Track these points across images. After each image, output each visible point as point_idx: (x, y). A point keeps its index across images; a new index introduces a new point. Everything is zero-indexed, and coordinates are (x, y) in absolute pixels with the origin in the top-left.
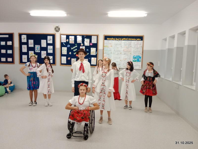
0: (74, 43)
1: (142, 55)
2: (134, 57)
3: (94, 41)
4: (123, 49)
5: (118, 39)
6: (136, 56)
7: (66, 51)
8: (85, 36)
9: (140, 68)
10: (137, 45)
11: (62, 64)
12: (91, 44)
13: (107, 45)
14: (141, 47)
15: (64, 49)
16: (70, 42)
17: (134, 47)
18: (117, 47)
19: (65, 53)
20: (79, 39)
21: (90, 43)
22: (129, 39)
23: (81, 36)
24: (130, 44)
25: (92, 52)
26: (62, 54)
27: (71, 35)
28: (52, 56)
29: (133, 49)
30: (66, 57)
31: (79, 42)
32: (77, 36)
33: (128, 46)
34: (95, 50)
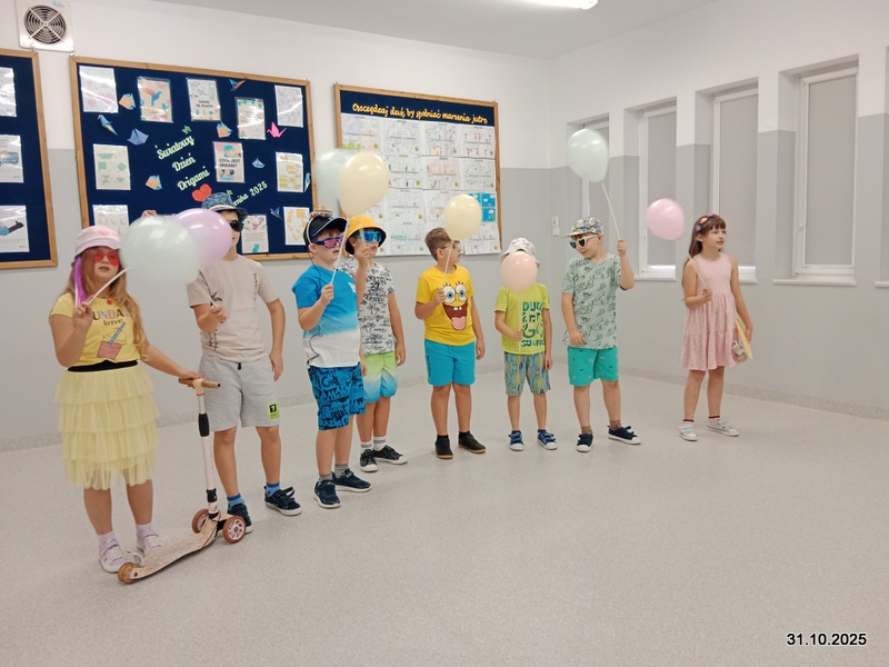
0: (169, 120)
1: (498, 190)
3: (289, 114)
4: (424, 162)
5: (402, 114)
7: (121, 167)
8: (237, 80)
9: (496, 248)
10: (475, 146)
12: (275, 133)
14: (491, 153)
15: (109, 156)
16: (146, 116)
17: (466, 155)
18: (398, 150)
19: (121, 180)
20: (204, 103)
21: (268, 126)
22: (445, 115)
23: (213, 83)
24: (451, 141)
25: (286, 173)
26: (98, 188)
27: (151, 68)
28: (24, 208)
29: (462, 166)
30: (126, 207)
31: (204, 113)
32: (190, 82)
33: (444, 148)
34: (297, 165)
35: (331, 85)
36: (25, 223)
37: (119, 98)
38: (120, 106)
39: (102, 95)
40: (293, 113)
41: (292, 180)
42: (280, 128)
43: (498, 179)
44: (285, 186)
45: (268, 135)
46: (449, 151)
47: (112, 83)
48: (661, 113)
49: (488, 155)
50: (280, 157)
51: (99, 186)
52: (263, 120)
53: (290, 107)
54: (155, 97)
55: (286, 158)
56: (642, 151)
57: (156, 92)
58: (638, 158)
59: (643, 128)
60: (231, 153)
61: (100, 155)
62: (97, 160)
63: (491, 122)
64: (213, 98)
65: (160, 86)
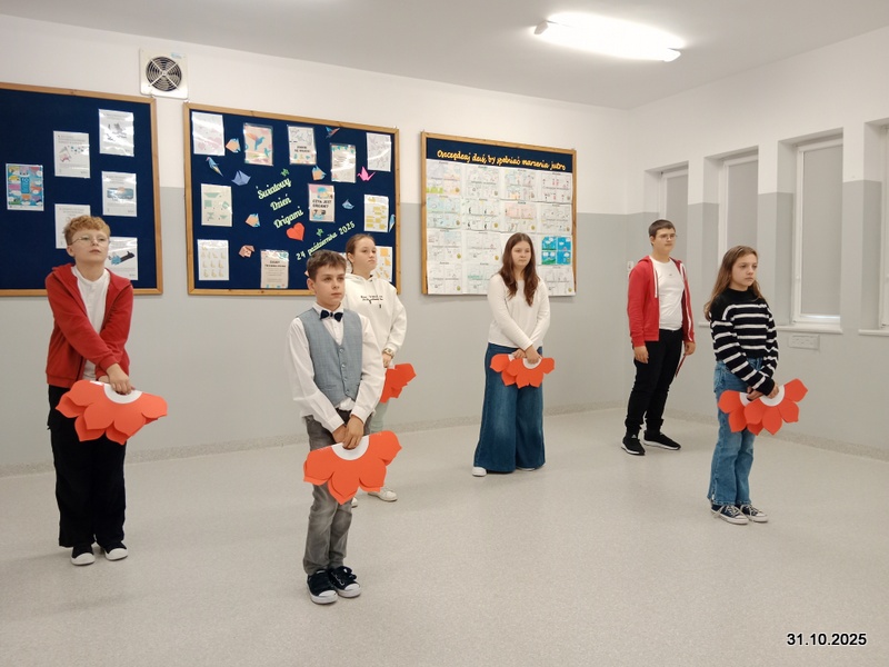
0: (270, 163)
1: (574, 234)
2: (548, 242)
3: (378, 159)
4: (502, 206)
5: (483, 160)
6: (552, 240)
7: (225, 205)
8: (333, 128)
9: (570, 290)
10: (553, 191)
11: (200, 284)
12: (365, 176)
13: (438, 182)
14: (569, 198)
15: (214, 195)
16: (249, 160)
17: (544, 200)
18: (478, 194)
19: (224, 217)
20: (302, 149)
21: (358, 170)
22: (524, 162)
23: (310, 131)
24: (530, 186)
25: (373, 214)
26: (203, 223)
27: (256, 115)
28: (135, 240)
29: (539, 210)
30: (226, 242)
31: (302, 158)
32: (290, 129)
33: (522, 193)
34: (383, 207)
35: (418, 132)
36: (136, 254)
37: (226, 142)
38: (226, 149)
39: (211, 140)
40: (382, 159)
41: (378, 221)
42: (370, 172)
43: (574, 223)
44: (372, 226)
45: (358, 178)
46: (527, 196)
47: (220, 129)
48: (743, 162)
49: (566, 201)
50: (367, 198)
51: (205, 222)
52: (353, 166)
53: (380, 153)
54: (258, 142)
55: (374, 200)
56: (722, 198)
57: (259, 137)
58: (717, 205)
59: (723, 176)
60: (324, 195)
61: (207, 194)
62: (204, 198)
63: (570, 168)
64: (310, 144)
65: (264, 132)
